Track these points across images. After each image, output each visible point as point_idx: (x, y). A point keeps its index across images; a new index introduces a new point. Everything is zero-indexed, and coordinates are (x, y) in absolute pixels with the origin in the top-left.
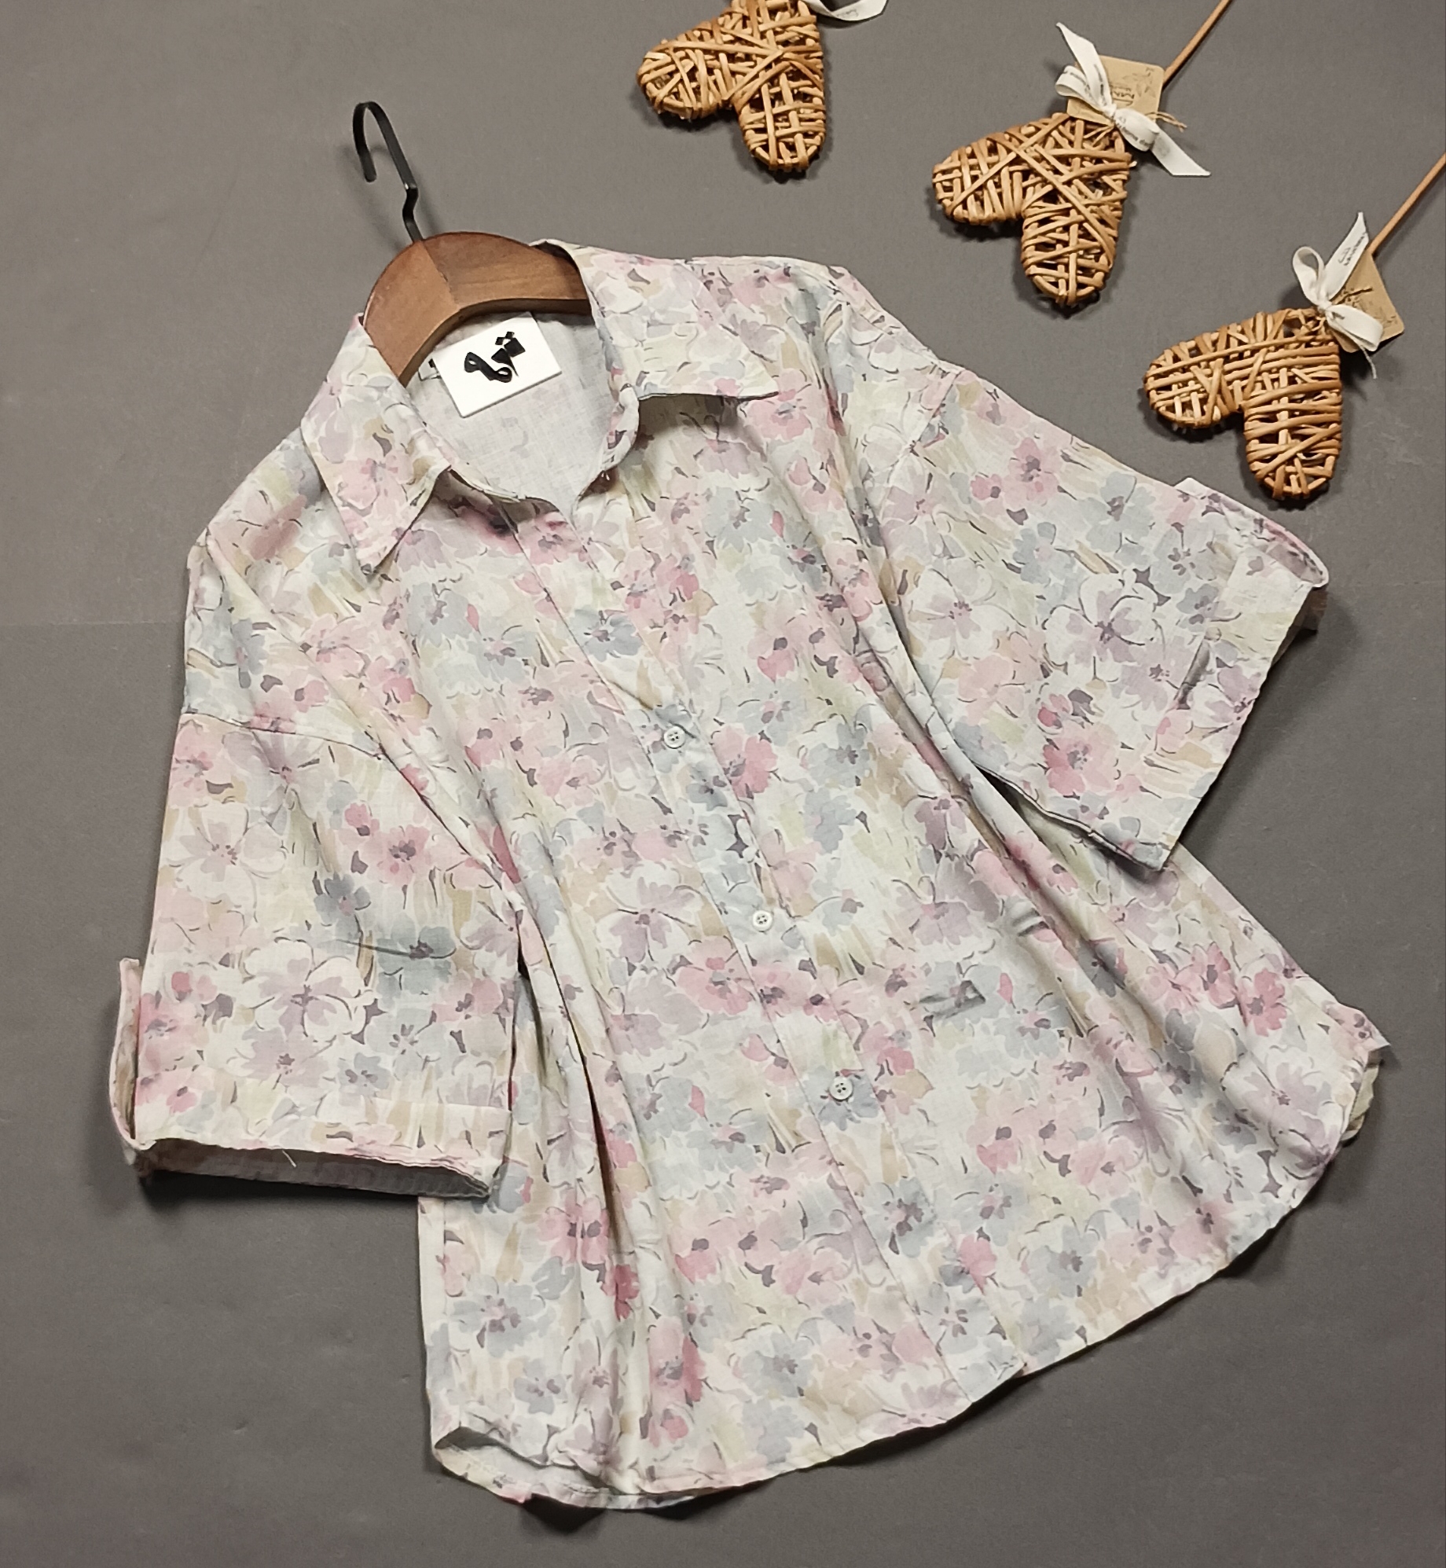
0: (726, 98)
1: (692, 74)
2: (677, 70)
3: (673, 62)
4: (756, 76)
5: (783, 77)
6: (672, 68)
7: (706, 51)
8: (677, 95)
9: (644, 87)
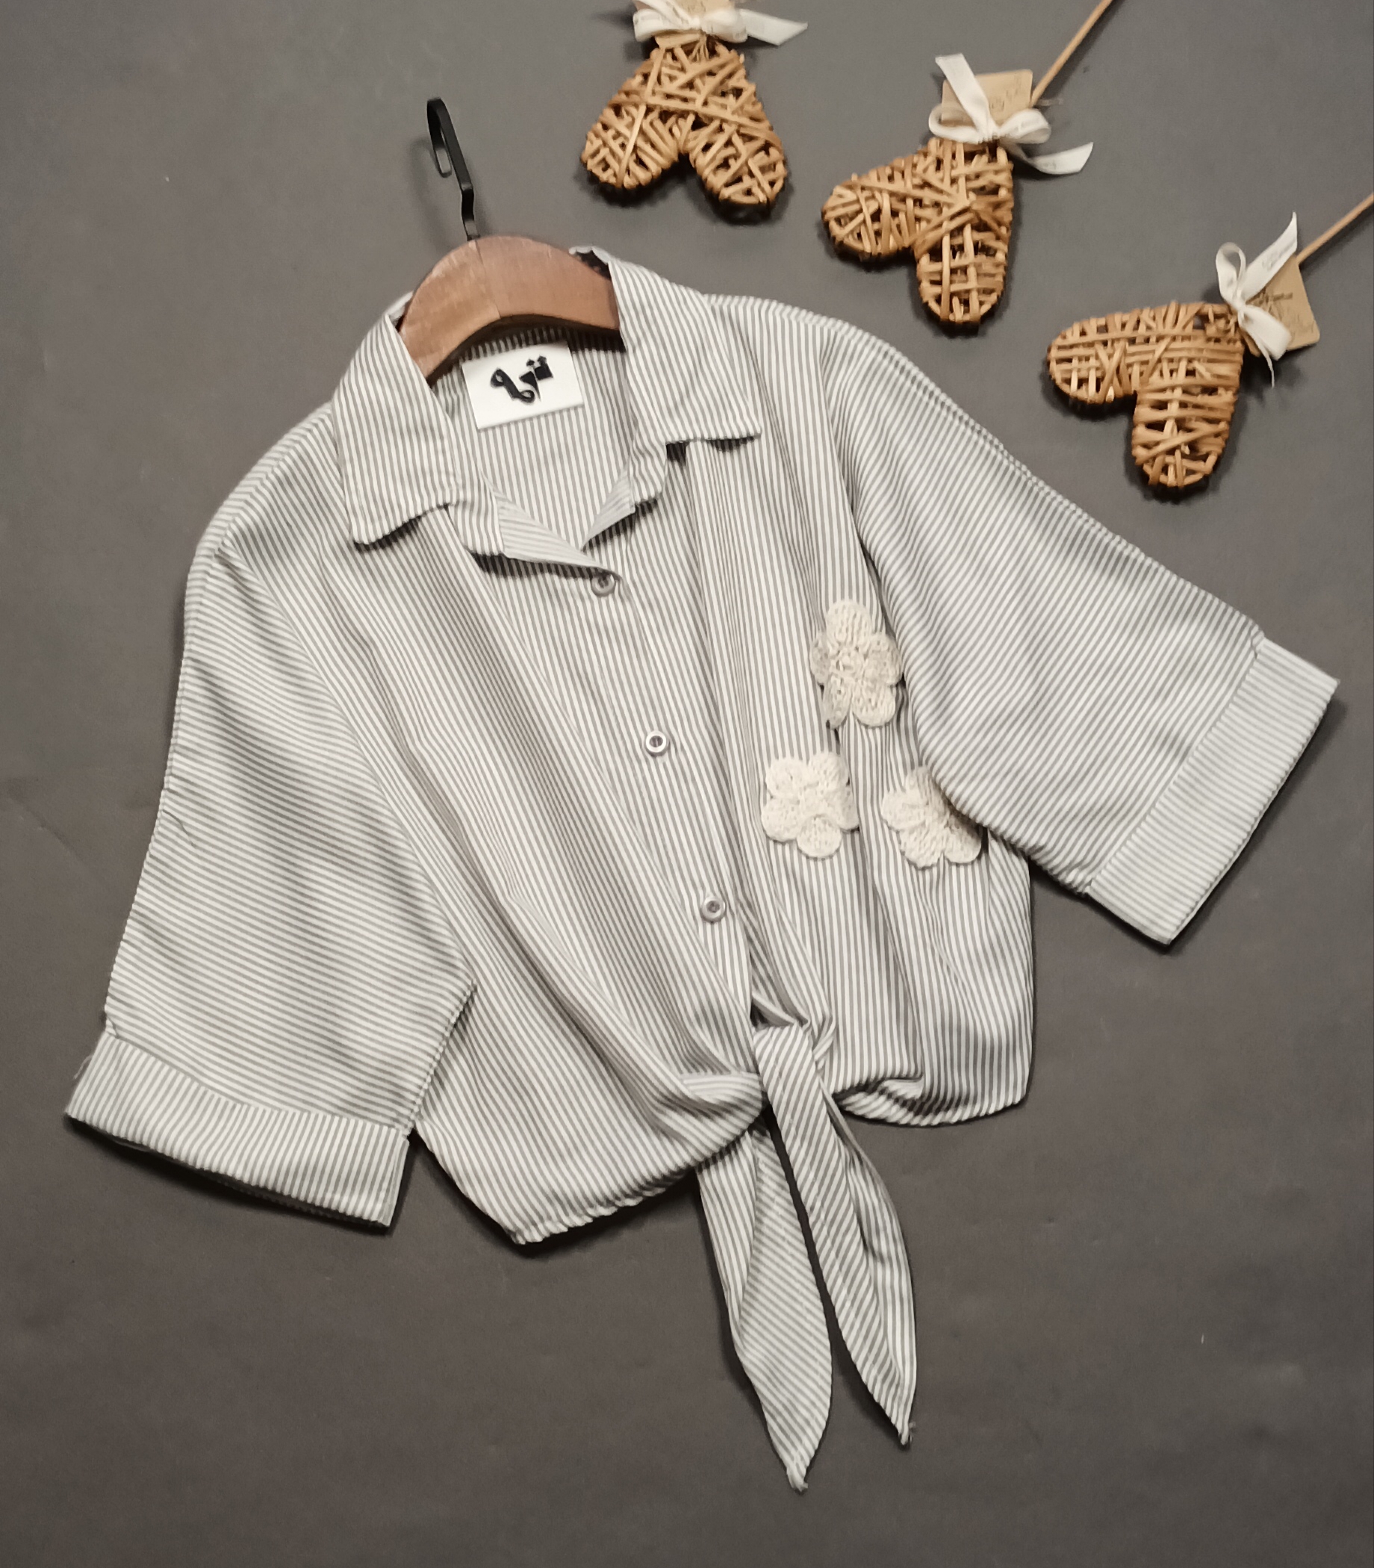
0: (906, 244)
1: (876, 216)
2: (860, 211)
3: (858, 201)
4: (940, 225)
5: (968, 230)
6: (856, 207)
7: (892, 194)
8: (859, 235)
9: (827, 224)
